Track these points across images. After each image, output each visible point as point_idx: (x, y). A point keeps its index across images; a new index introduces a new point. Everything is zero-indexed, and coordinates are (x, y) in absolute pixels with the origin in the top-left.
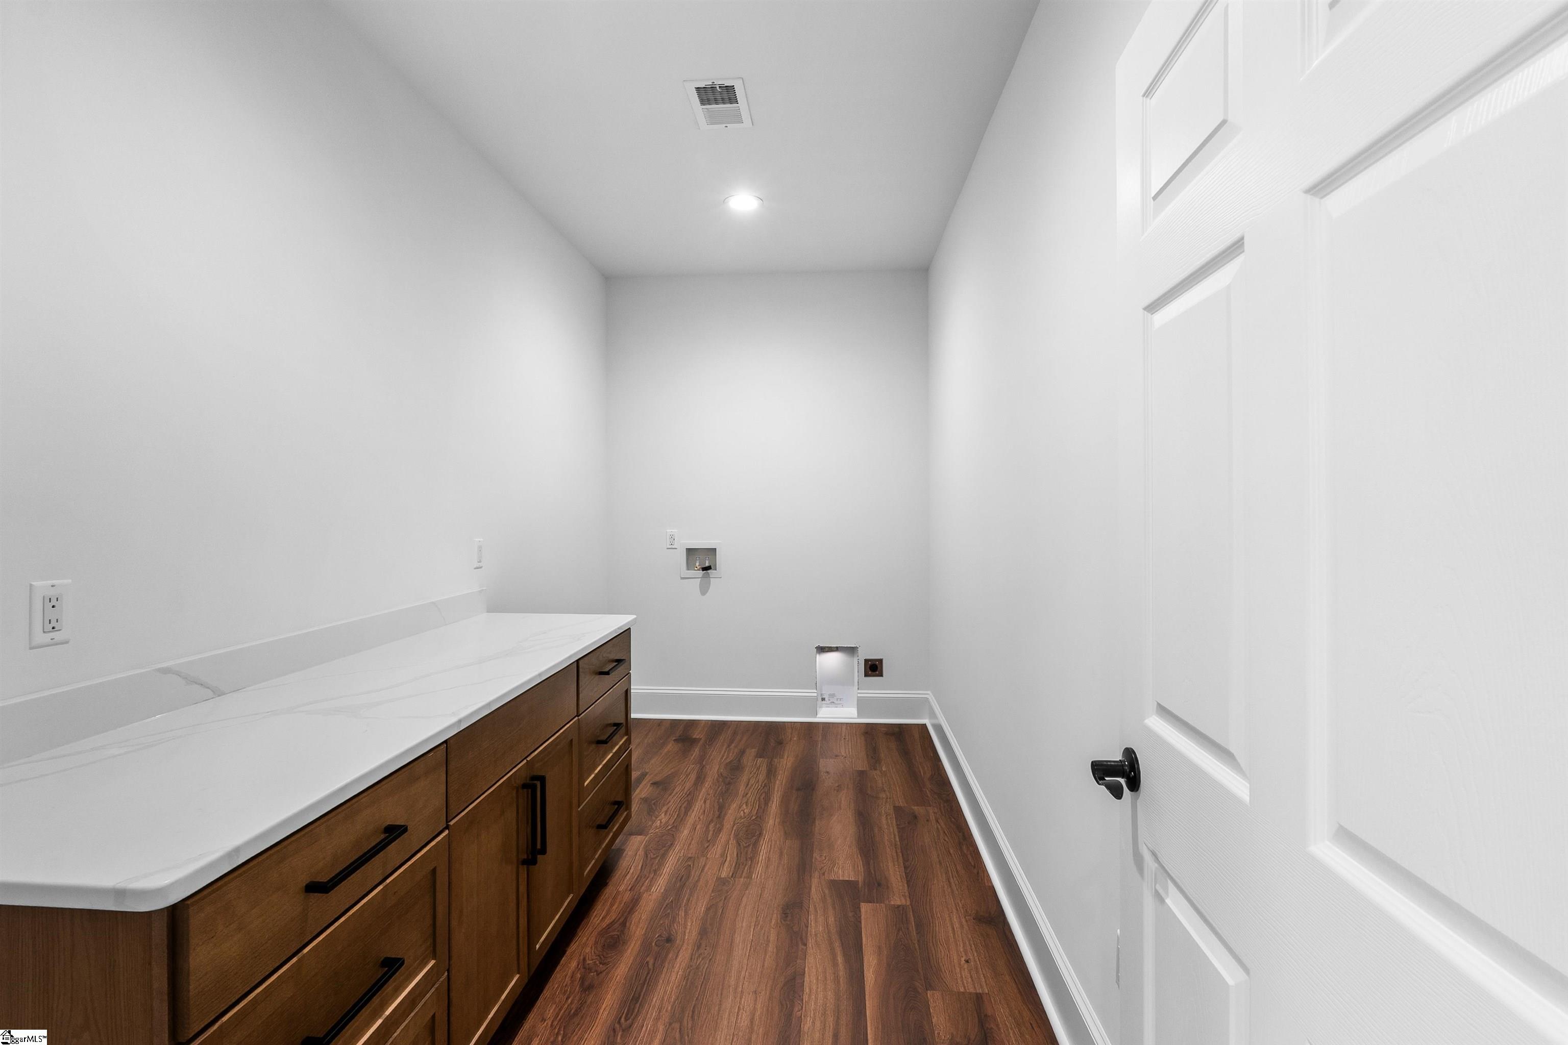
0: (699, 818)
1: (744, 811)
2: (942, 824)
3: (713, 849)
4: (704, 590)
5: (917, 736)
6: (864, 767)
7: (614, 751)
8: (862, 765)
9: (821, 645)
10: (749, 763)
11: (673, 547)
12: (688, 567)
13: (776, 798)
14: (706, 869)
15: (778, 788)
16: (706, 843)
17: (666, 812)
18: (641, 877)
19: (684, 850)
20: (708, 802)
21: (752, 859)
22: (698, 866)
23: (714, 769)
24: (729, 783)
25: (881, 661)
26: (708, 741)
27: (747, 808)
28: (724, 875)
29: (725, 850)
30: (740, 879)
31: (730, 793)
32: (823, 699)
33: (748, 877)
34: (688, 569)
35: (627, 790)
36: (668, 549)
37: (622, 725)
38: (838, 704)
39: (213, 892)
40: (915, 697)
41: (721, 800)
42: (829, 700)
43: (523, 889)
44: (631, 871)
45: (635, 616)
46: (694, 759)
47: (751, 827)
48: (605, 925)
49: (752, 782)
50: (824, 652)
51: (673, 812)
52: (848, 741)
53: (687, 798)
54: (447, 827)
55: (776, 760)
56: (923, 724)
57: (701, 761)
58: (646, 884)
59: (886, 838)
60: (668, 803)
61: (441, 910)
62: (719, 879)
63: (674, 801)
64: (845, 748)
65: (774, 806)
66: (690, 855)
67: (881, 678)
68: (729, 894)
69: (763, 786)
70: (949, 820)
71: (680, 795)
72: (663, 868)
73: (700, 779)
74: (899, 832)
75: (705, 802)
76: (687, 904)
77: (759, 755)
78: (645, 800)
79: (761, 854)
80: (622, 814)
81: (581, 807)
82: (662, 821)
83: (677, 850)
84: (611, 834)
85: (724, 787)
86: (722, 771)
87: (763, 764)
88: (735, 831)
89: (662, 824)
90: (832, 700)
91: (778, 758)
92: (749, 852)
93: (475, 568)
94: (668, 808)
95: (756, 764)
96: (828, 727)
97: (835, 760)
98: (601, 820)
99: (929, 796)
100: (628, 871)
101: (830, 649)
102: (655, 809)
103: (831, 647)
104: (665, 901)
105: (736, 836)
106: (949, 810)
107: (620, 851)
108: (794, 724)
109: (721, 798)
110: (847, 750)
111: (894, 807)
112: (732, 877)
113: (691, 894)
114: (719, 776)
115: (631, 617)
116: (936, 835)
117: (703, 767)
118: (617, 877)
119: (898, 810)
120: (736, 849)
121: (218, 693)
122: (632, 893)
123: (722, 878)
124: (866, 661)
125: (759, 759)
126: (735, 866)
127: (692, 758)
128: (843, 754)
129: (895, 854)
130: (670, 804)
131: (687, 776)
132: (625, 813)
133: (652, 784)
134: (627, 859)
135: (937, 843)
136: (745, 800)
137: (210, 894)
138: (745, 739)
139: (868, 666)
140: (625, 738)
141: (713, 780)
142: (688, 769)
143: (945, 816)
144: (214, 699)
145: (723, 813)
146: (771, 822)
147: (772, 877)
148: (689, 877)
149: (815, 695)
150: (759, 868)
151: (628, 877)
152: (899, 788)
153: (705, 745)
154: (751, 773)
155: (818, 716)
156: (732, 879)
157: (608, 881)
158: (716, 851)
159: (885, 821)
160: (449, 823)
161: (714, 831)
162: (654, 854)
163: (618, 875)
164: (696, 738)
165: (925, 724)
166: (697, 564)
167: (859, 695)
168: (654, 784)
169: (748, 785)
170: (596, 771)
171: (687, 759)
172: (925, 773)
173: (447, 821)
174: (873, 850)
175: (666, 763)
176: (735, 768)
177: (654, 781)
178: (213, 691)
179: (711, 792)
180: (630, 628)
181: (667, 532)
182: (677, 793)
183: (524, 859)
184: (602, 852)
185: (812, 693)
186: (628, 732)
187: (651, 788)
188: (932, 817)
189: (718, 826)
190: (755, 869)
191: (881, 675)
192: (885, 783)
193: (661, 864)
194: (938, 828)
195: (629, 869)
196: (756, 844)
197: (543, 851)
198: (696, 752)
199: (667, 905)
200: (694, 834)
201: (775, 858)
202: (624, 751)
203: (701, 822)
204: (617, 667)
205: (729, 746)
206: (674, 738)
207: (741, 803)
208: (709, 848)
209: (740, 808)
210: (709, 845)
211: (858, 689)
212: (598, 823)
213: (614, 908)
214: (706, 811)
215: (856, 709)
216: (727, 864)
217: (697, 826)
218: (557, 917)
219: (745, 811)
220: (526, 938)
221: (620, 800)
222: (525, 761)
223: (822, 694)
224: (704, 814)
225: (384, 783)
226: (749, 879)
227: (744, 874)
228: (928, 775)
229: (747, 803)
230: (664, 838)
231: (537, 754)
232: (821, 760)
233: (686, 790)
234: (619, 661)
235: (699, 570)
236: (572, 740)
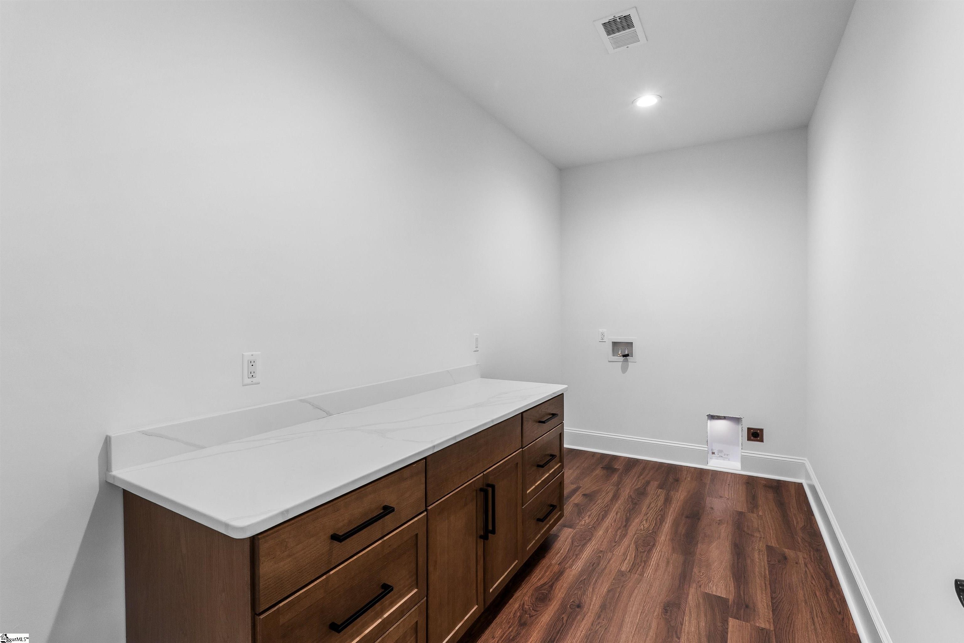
0: (611, 524)
1: (643, 525)
2: (811, 569)
3: (618, 549)
4: (624, 369)
5: (793, 491)
6: (743, 510)
7: (550, 472)
8: (741, 506)
9: (711, 414)
10: (651, 492)
11: (603, 340)
12: (613, 354)
13: (669, 521)
14: (611, 562)
15: (672, 513)
16: (614, 543)
17: (589, 516)
18: (567, 558)
19: (598, 545)
20: (619, 514)
21: (645, 562)
22: (606, 558)
23: (626, 492)
24: (636, 504)
25: (762, 430)
26: (625, 471)
27: (646, 524)
28: (623, 569)
29: (627, 551)
30: (635, 575)
31: (635, 511)
32: (713, 453)
33: (641, 575)
34: (614, 356)
35: (561, 499)
36: (600, 342)
37: (555, 456)
38: (725, 458)
39: (275, 532)
40: (794, 461)
41: (628, 515)
42: (718, 454)
43: (480, 553)
44: (561, 552)
45: (567, 386)
46: (613, 482)
47: (648, 538)
48: (540, 584)
49: (652, 505)
50: (713, 419)
51: (594, 516)
52: (732, 487)
53: (605, 509)
54: (426, 510)
55: (672, 493)
56: (801, 483)
57: (618, 484)
58: (569, 563)
59: (757, 570)
60: (591, 510)
61: (422, 560)
62: (619, 571)
63: (595, 509)
64: (729, 492)
65: (667, 526)
66: (601, 549)
67: (762, 443)
68: (625, 583)
69: (660, 510)
70: (817, 567)
71: (600, 506)
72: (582, 554)
73: (615, 497)
74: (769, 567)
75: (617, 514)
76: (595, 584)
77: (661, 487)
78: (577, 505)
79: (653, 560)
80: (556, 514)
81: (525, 506)
82: (586, 521)
83: (594, 543)
84: (548, 525)
85: (631, 506)
86: (631, 494)
87: (662, 493)
88: (635, 539)
89: (586, 524)
90: (720, 454)
91: (674, 491)
92: (644, 557)
93: (474, 351)
94: (591, 513)
95: (657, 493)
96: (716, 475)
97: (719, 500)
98: (540, 516)
99: (800, 543)
100: (559, 551)
101: (719, 418)
102: (582, 512)
103: (719, 416)
104: (580, 578)
105: (636, 542)
106: (818, 558)
107: (556, 536)
108: (689, 468)
109: (628, 513)
110: (730, 494)
111: (767, 546)
112: (629, 572)
113: (598, 578)
114: (629, 497)
115: (565, 386)
116: (803, 577)
117: (619, 489)
118: (552, 553)
119: (770, 549)
120: (634, 552)
121: (329, 414)
122: (560, 566)
123: (622, 571)
124: (749, 429)
125: (660, 490)
126: (633, 564)
127: (612, 481)
128: (726, 496)
129: (763, 585)
130: (593, 511)
131: (607, 493)
132: (559, 513)
133: (583, 495)
134: (559, 543)
135: (804, 584)
136: (645, 518)
137: (272, 534)
138: (651, 474)
139: (751, 434)
140: (559, 464)
141: (625, 499)
142: (608, 488)
143: (815, 563)
144: (327, 417)
145: (629, 524)
146: (663, 538)
147: (659, 579)
148: (598, 564)
149: (707, 449)
150: (650, 571)
151: (558, 555)
152: (773, 531)
153: (621, 474)
154: (652, 499)
155: (708, 465)
156: (629, 573)
157: (545, 555)
158: (620, 551)
159: (757, 556)
160: (428, 508)
161: (620, 535)
162: (578, 543)
163: (553, 552)
164: (616, 468)
165: (802, 483)
166: (620, 352)
167: (743, 454)
168: (584, 495)
169: (649, 507)
170: (536, 484)
171: (608, 482)
172: (797, 523)
173: (426, 506)
174: (744, 577)
175: (594, 482)
176: (641, 493)
177: (584, 493)
178: (327, 413)
179: (622, 508)
180: (563, 394)
181: (599, 331)
182: (598, 504)
183: (482, 535)
184: (540, 536)
185: (704, 448)
186: (561, 461)
187: (582, 498)
188: (801, 561)
189: (623, 533)
190: (647, 570)
191: (762, 441)
192: (761, 525)
193: (581, 551)
194: (806, 571)
195: (560, 550)
196: (650, 551)
197: (493, 532)
198: (615, 478)
199: (581, 581)
200: (606, 535)
201: (663, 565)
202: (557, 473)
203: (612, 527)
204: (552, 418)
205: (639, 477)
206: (601, 466)
207: (643, 519)
208: (615, 547)
209: (641, 523)
210: (616, 545)
211: (742, 449)
212: (537, 518)
213: (547, 574)
214: (617, 520)
215: (740, 463)
216: (626, 562)
217: (609, 530)
218: (506, 574)
219: (645, 526)
220: (483, 583)
221: (555, 504)
222: (482, 474)
223: (712, 450)
224: (615, 522)
225: (383, 479)
226: (641, 577)
227: (638, 572)
228: (801, 525)
229: (646, 520)
230: (585, 533)
231: (491, 470)
232: (708, 498)
233: (604, 503)
234: (554, 415)
235: (621, 357)
236: (517, 463)
